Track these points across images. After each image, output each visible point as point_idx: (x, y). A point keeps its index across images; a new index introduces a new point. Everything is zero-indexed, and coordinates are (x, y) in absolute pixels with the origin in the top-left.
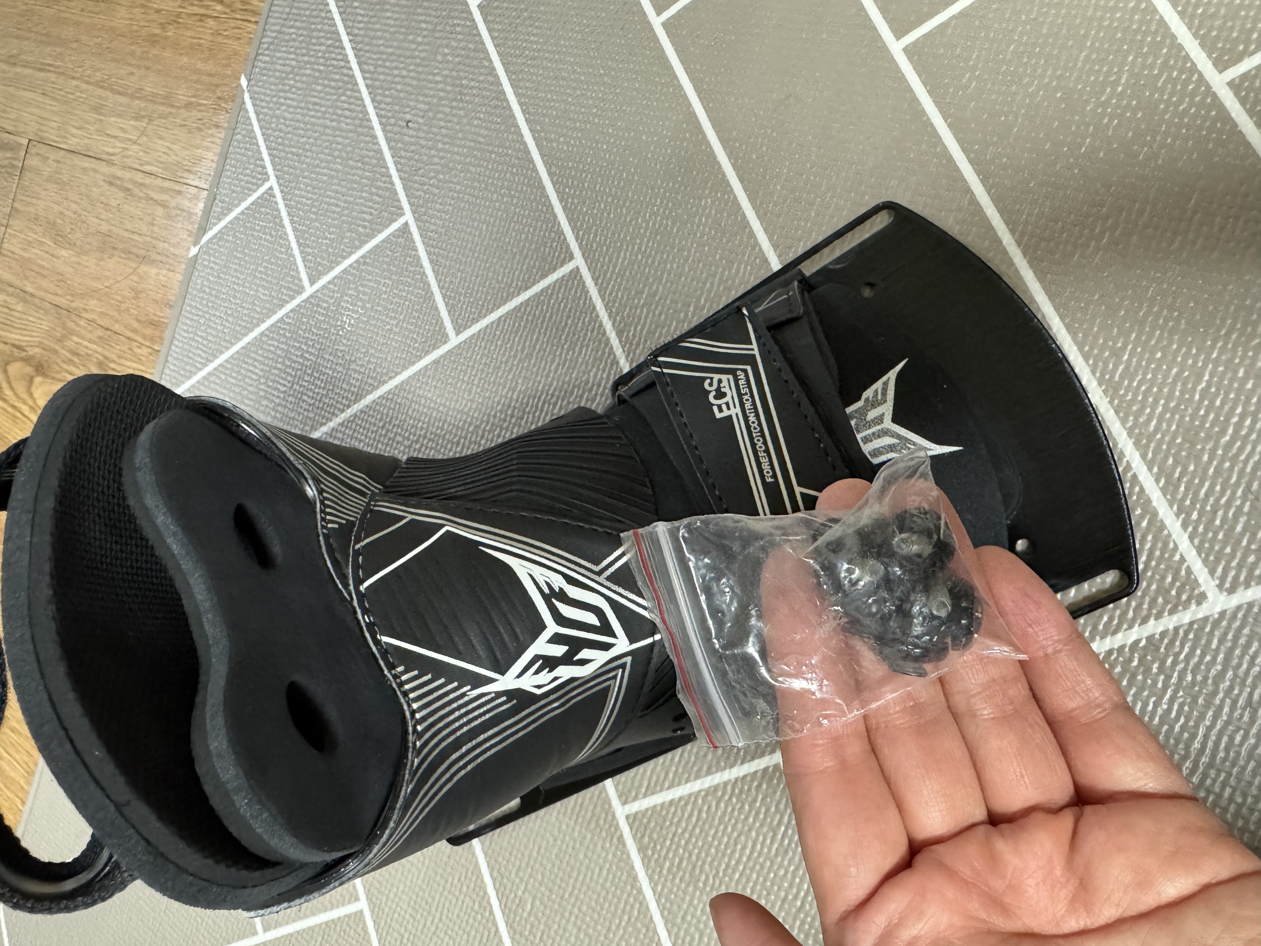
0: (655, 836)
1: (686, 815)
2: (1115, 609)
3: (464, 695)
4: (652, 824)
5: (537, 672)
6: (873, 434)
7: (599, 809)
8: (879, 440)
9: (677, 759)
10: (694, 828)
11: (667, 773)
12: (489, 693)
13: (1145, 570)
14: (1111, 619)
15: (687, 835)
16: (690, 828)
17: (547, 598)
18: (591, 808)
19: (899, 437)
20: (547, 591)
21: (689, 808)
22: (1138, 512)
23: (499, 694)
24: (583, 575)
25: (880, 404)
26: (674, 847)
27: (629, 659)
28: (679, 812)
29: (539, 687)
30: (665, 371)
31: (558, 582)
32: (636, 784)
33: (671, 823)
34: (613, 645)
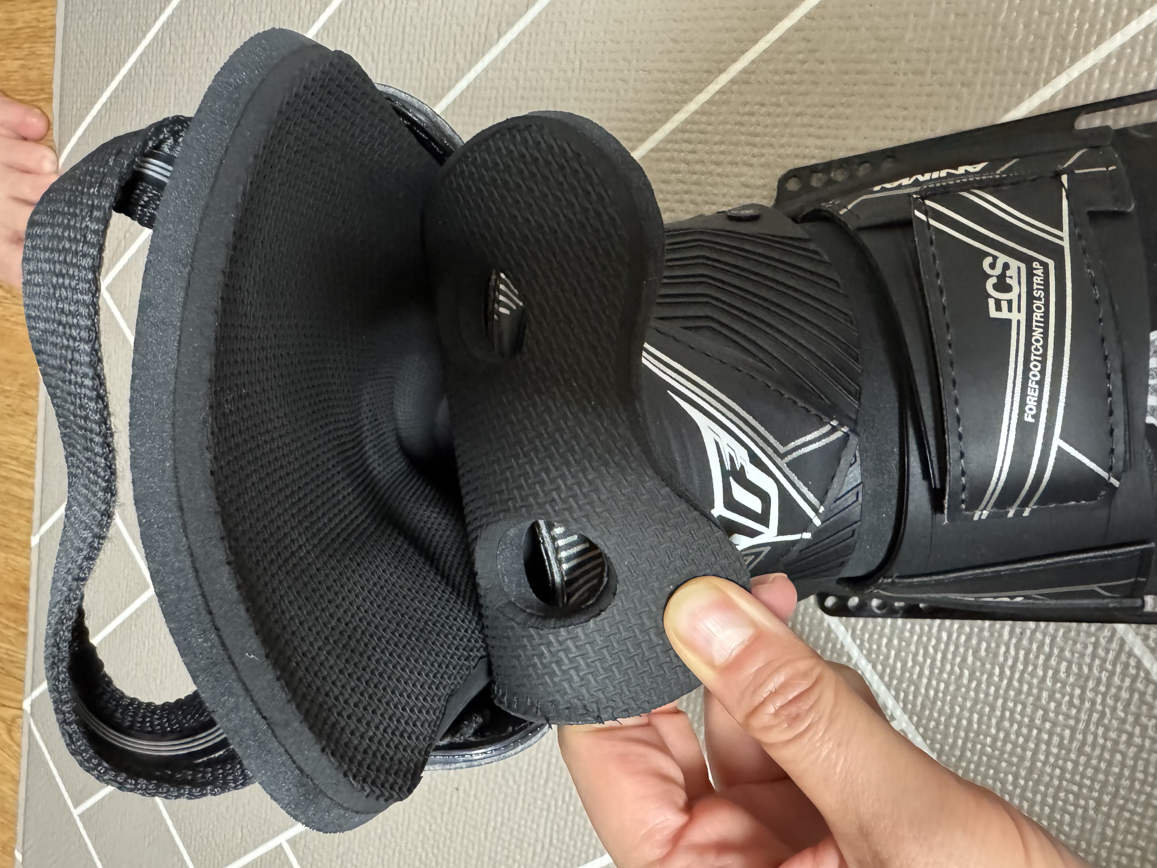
17: (725, 475)
20: (728, 467)
24: (768, 455)
27: (767, 549)
30: (932, 222)
31: (742, 458)
34: (761, 533)
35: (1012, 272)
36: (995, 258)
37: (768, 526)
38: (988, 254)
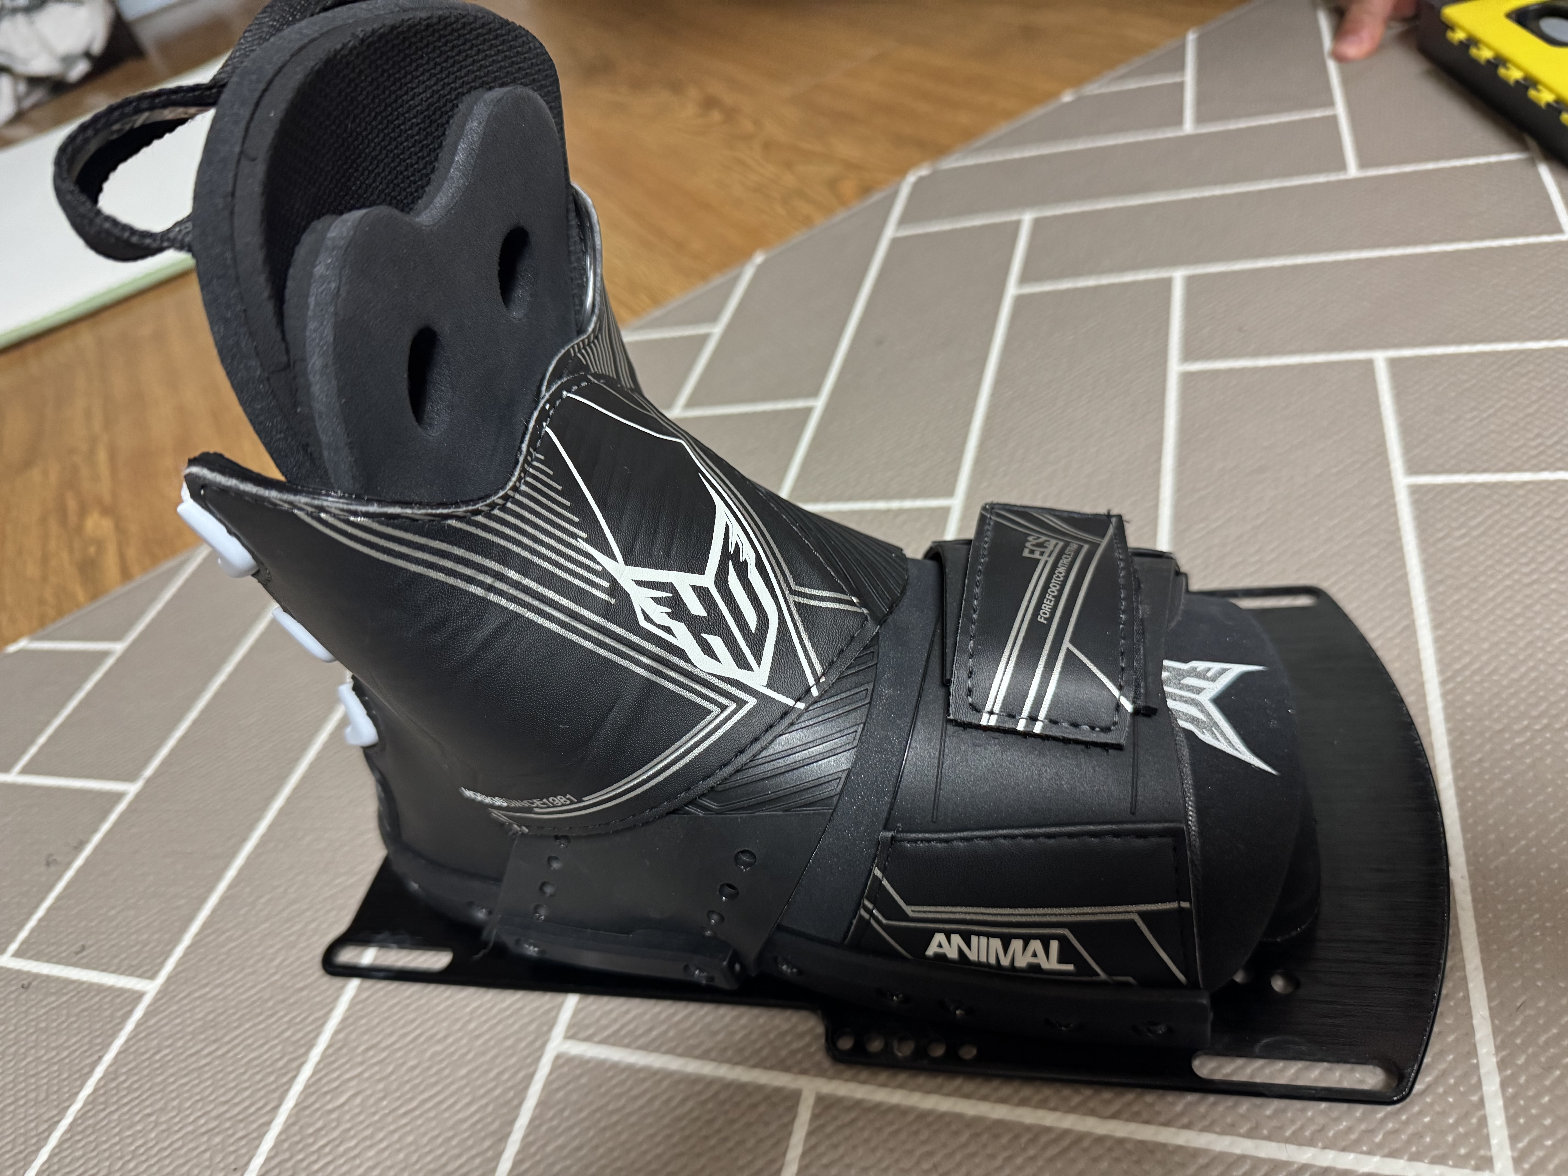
3: (575, 536)
4: (583, 1081)
5: (657, 600)
6: (1181, 697)
7: (533, 1027)
12: (598, 563)
13: (1424, 1092)
14: (1350, 1129)
17: (726, 556)
18: (526, 1020)
20: (732, 549)
21: (645, 1086)
23: (605, 574)
24: (776, 576)
25: (1206, 680)
27: (752, 702)
28: (629, 1084)
29: (647, 618)
30: (994, 518)
31: (748, 554)
32: (604, 1021)
34: (748, 668)
37: (759, 661)
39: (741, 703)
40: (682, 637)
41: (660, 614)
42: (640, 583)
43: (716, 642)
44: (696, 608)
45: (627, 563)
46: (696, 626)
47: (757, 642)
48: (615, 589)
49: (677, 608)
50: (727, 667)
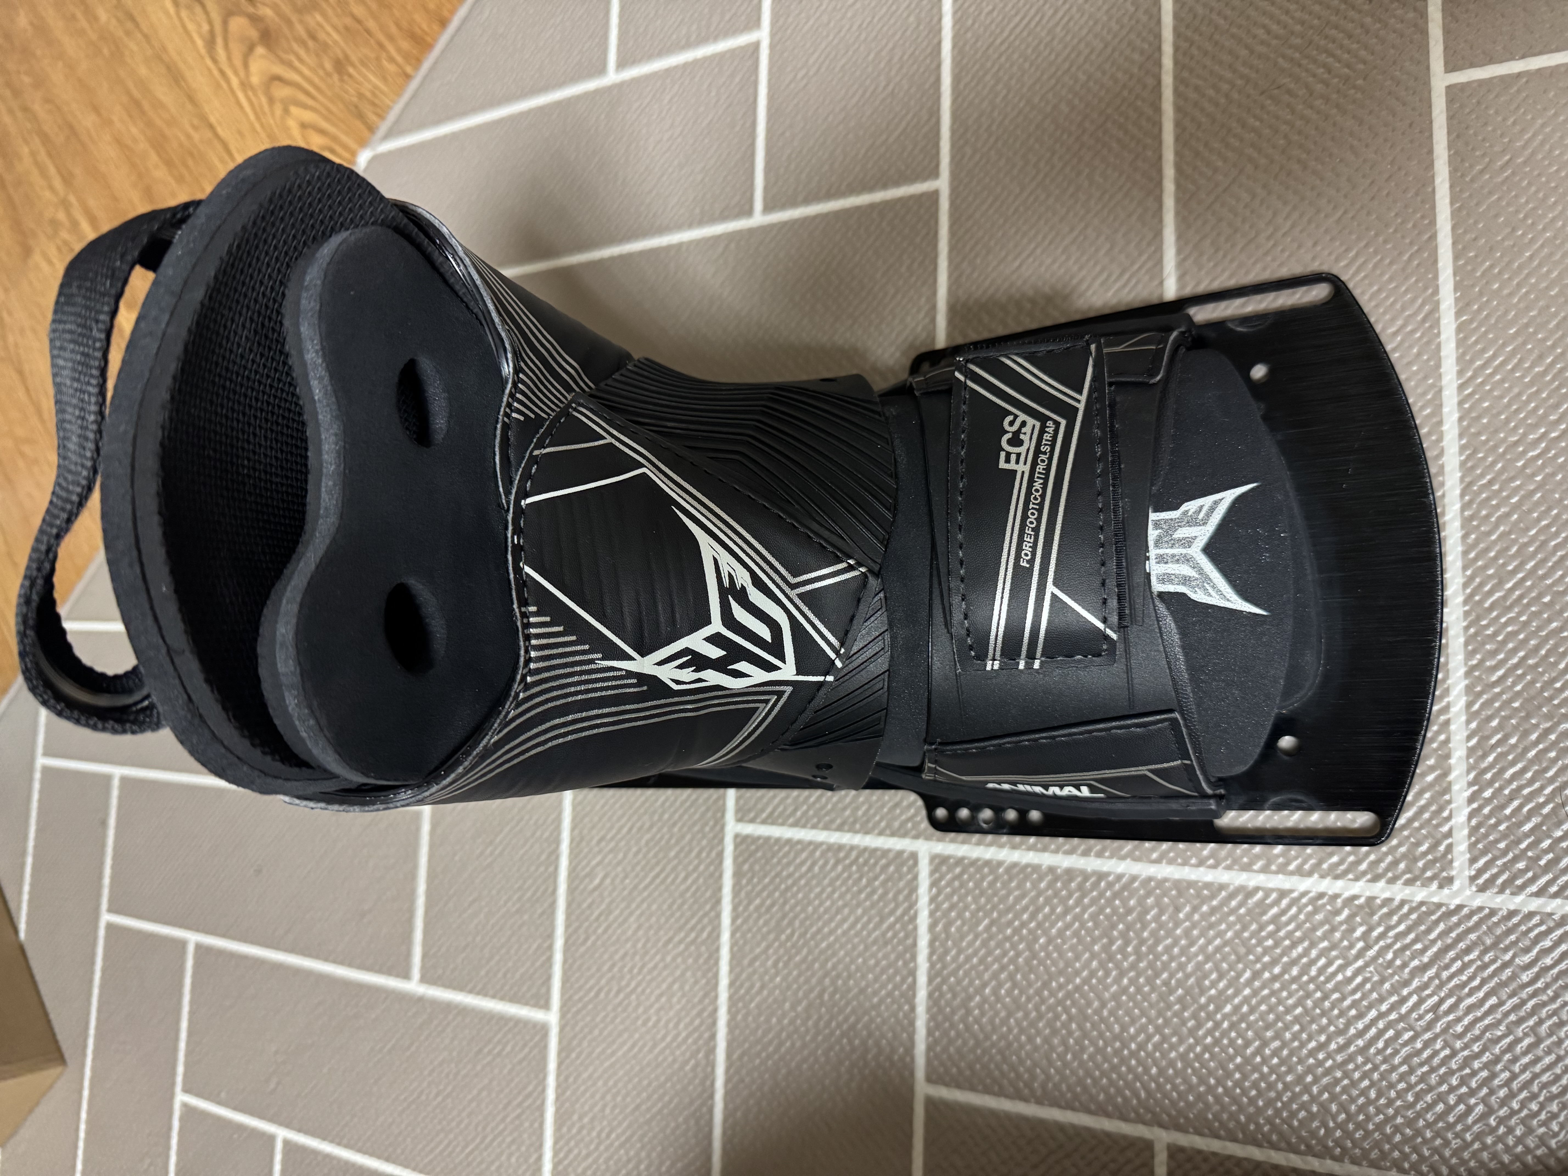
0: (757, 867)
1: (798, 861)
2: (1349, 854)
3: (592, 661)
4: (759, 854)
5: (680, 667)
6: (1173, 556)
7: (709, 814)
8: (1176, 566)
9: (812, 800)
10: (801, 877)
11: (795, 810)
12: (621, 670)
13: (1404, 827)
14: (1341, 862)
15: (790, 882)
16: (797, 875)
17: (724, 593)
18: (703, 809)
19: (1201, 571)
20: (727, 584)
21: (804, 855)
22: (1431, 762)
23: (630, 674)
24: (774, 582)
25: (1197, 524)
26: (771, 887)
27: (789, 689)
28: (792, 854)
29: (678, 682)
30: (969, 383)
31: (743, 578)
32: (759, 806)
33: (779, 862)
34: (777, 668)
35: (1027, 429)
36: (1016, 417)
37: (783, 660)
38: (1010, 413)
39: (780, 694)
40: (712, 677)
41: (687, 675)
42: (661, 663)
43: (743, 666)
44: (715, 652)
45: (643, 656)
46: (719, 665)
47: (776, 649)
48: (642, 678)
49: (699, 662)
50: (759, 676)
